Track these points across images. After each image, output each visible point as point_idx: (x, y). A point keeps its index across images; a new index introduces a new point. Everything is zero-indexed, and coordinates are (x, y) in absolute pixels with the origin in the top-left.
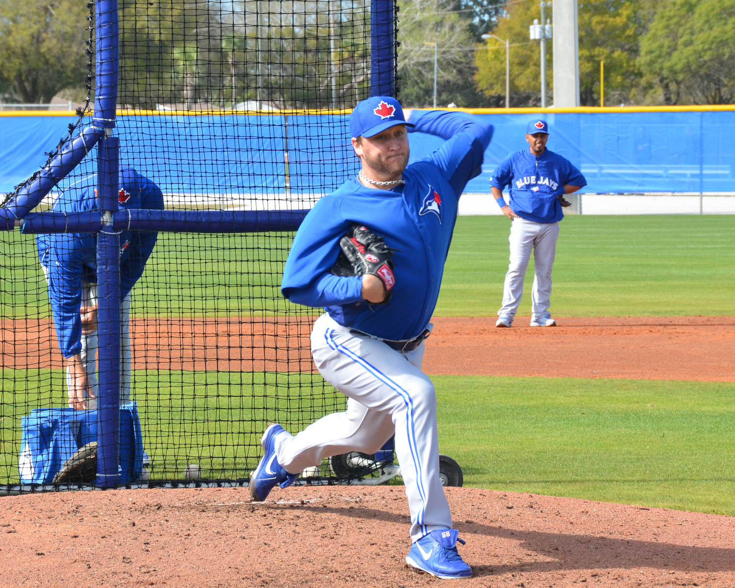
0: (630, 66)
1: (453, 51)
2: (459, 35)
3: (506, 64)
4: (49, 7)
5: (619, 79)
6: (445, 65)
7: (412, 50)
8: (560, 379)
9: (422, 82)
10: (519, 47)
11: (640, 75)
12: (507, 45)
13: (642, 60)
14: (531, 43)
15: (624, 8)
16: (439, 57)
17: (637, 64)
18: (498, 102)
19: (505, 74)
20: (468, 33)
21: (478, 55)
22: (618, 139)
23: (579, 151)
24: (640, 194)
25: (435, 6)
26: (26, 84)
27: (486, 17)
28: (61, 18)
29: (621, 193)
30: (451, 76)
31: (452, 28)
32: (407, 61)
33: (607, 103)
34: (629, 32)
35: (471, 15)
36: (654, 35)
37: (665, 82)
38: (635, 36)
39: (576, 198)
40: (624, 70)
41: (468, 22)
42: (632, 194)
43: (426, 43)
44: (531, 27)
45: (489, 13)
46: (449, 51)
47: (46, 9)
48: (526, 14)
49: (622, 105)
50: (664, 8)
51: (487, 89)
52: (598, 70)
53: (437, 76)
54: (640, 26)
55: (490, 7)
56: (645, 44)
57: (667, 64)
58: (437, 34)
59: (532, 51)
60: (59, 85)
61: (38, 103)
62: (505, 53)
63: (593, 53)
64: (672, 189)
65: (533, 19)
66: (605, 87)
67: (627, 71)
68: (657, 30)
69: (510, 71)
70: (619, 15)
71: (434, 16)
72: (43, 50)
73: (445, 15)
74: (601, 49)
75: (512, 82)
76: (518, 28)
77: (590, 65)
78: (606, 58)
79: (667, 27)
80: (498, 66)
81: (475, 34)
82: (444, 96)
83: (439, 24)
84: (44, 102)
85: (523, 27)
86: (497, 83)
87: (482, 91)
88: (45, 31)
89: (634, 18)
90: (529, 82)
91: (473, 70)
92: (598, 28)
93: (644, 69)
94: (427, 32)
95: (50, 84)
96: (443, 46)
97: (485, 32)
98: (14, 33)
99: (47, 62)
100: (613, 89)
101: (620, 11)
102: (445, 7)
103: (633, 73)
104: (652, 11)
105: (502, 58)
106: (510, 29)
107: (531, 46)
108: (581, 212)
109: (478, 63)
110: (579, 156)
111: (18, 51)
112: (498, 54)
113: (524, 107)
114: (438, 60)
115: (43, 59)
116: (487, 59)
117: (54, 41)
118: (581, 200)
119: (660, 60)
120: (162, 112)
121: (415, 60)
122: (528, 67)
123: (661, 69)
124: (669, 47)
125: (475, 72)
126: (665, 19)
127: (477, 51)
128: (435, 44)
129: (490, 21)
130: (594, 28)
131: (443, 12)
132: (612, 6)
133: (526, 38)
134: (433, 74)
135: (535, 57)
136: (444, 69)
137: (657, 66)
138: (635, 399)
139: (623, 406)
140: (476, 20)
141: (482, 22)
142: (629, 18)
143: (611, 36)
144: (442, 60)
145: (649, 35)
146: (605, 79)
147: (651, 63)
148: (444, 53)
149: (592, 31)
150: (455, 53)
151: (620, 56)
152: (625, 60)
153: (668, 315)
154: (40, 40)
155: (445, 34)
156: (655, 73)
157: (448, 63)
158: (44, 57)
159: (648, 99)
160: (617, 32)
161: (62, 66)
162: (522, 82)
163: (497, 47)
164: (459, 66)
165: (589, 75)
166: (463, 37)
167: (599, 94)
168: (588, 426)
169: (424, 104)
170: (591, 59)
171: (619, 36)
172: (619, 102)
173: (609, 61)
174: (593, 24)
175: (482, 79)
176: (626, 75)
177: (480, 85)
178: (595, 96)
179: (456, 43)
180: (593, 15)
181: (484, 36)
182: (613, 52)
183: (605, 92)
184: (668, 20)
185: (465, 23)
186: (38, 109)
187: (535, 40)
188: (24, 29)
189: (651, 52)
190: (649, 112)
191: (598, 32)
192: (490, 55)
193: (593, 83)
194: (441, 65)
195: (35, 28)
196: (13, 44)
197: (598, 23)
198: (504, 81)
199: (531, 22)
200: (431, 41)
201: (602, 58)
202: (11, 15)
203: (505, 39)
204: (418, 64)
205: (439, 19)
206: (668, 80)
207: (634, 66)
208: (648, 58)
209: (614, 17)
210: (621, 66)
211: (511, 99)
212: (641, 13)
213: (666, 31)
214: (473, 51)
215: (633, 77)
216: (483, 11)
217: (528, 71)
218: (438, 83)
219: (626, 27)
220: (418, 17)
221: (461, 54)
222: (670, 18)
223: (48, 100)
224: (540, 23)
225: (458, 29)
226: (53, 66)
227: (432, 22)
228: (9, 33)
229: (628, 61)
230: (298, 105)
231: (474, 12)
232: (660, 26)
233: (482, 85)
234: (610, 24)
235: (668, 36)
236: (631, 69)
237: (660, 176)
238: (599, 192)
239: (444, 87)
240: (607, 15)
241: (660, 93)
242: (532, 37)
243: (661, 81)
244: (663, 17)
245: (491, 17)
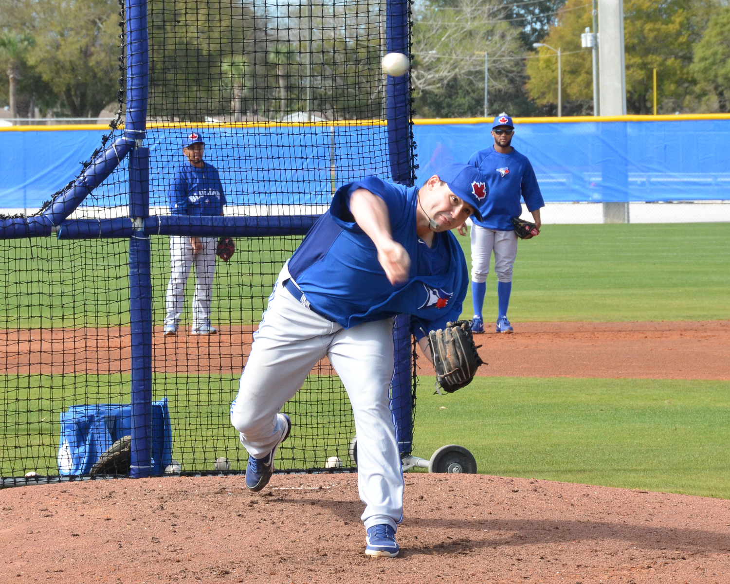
0: (683, 74)
1: (504, 59)
2: (510, 44)
3: (557, 73)
4: (97, 21)
5: (673, 87)
6: (497, 73)
7: (462, 60)
8: (585, 379)
9: (473, 91)
10: (570, 55)
11: (694, 82)
12: (559, 54)
13: (696, 67)
14: (582, 51)
15: (677, 15)
16: (490, 66)
17: (691, 71)
18: (551, 111)
19: (557, 83)
20: (519, 42)
21: (529, 64)
22: (665, 147)
23: (626, 159)
24: (690, 202)
25: (486, 16)
26: (74, 99)
27: (538, 26)
28: (109, 32)
29: (669, 201)
30: (502, 85)
31: (503, 36)
32: (457, 70)
33: (661, 111)
34: (683, 39)
35: (523, 24)
36: (708, 42)
37: (720, 89)
38: (688, 44)
39: (624, 207)
40: (677, 78)
41: (520, 30)
42: (681, 203)
43: (477, 53)
44: (583, 35)
45: (541, 22)
46: (500, 60)
47: (94, 23)
48: (577, 22)
49: (677, 113)
50: (718, 14)
51: (538, 98)
52: (651, 77)
53: (487, 85)
54: (693, 33)
55: (542, 15)
56: (699, 51)
57: (722, 72)
58: (488, 43)
59: (584, 59)
60: (107, 99)
61: (87, 116)
62: (556, 62)
63: (645, 61)
64: (721, 197)
65: (584, 28)
66: (658, 94)
67: (681, 79)
68: (710, 37)
69: (562, 79)
70: (673, 22)
71: (485, 25)
72: (92, 63)
73: (495, 24)
74: (654, 57)
75: (564, 91)
76: (569, 37)
77: (643, 72)
78: (660, 65)
79: (722, 33)
80: (550, 75)
81: (526, 42)
82: (496, 106)
83: (490, 33)
84: (92, 116)
85: (574, 35)
86: (549, 92)
87: (533, 100)
88: (93, 45)
89: (687, 25)
90: (581, 90)
91: (525, 79)
92: (651, 35)
93: (698, 76)
94: (477, 40)
95: (98, 98)
96: (494, 56)
97: (537, 41)
98: (63, 47)
99: (95, 76)
100: (667, 97)
101: (673, 18)
102: (496, 16)
103: (686, 80)
104: (706, 17)
105: (554, 67)
106: (561, 37)
107: (583, 54)
108: (628, 221)
109: (529, 72)
110: (626, 165)
111: (68, 65)
112: (548, 62)
113: (578, 115)
114: (489, 70)
115: (91, 74)
116: (538, 68)
117: (103, 55)
118: (628, 209)
119: (714, 67)
120: (210, 124)
121: (466, 69)
122: (580, 74)
123: (716, 76)
124: (723, 54)
125: (527, 81)
126: (718, 26)
127: (528, 60)
128: (486, 53)
129: (542, 29)
130: (646, 36)
131: (492, 21)
132: (665, 13)
133: (578, 46)
134: (484, 83)
135: (587, 65)
136: (495, 79)
137: (712, 73)
138: (654, 397)
139: (641, 403)
140: (528, 29)
141: (534, 30)
142: (681, 25)
143: (663, 44)
144: (493, 69)
145: (703, 42)
146: (658, 87)
147: (705, 70)
148: (494, 62)
149: (645, 38)
150: (507, 62)
151: (673, 63)
152: (678, 68)
153: (701, 319)
154: (88, 53)
155: (496, 43)
156: (709, 80)
157: (500, 72)
158: (93, 71)
159: (704, 107)
160: (670, 39)
161: (110, 80)
162: (574, 91)
163: (548, 55)
164: (511, 75)
165: (641, 82)
166: (514, 45)
167: (652, 102)
168: (604, 421)
169: (476, 113)
170: (644, 66)
171: (672, 44)
172: (673, 111)
173: (662, 68)
174: (646, 31)
175: (533, 87)
176: (679, 83)
177: (531, 94)
178: (648, 105)
179: (507, 52)
180: (646, 22)
181: (535, 45)
182: (666, 59)
183: (658, 100)
184: (721, 27)
185: (516, 32)
186: (87, 122)
187: (586, 48)
188: (72, 43)
189: (704, 59)
190: (696, 120)
191: (650, 40)
192: (541, 64)
193: (647, 90)
194: (493, 74)
195: (84, 41)
196: (61, 58)
197: (650, 30)
198: (556, 90)
199: (583, 31)
200: (482, 50)
201: (655, 65)
202: (59, 29)
203: (556, 48)
204: (470, 73)
205: (490, 27)
206: (723, 88)
207: (688, 73)
208: (702, 65)
209: (667, 24)
210: (675, 74)
211: (563, 108)
212: (694, 19)
213: (720, 37)
214: (524, 59)
215: (686, 85)
216: (535, 19)
217: (579, 79)
218: (489, 93)
219: (679, 34)
220: (469, 26)
221: (512, 63)
222: (724, 25)
223: (96, 114)
224: (591, 31)
225: (509, 38)
226: (101, 80)
227: (483, 31)
228: (58, 47)
229: (682, 68)
230: (347, 116)
231: (526, 20)
232: (714, 32)
233: (533, 94)
234: (662, 30)
235: (722, 43)
236: (685, 76)
237: (709, 184)
238: (648, 200)
239: (496, 96)
240: (660, 23)
241: (714, 100)
242: (584, 45)
243: (716, 88)
244: (716, 24)
245: (543, 25)
